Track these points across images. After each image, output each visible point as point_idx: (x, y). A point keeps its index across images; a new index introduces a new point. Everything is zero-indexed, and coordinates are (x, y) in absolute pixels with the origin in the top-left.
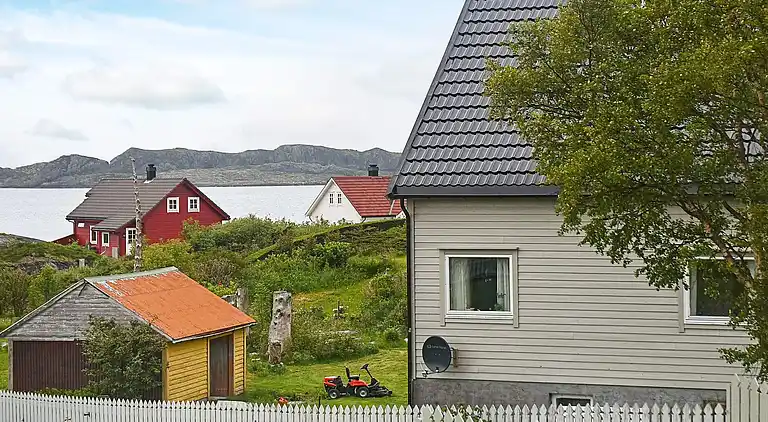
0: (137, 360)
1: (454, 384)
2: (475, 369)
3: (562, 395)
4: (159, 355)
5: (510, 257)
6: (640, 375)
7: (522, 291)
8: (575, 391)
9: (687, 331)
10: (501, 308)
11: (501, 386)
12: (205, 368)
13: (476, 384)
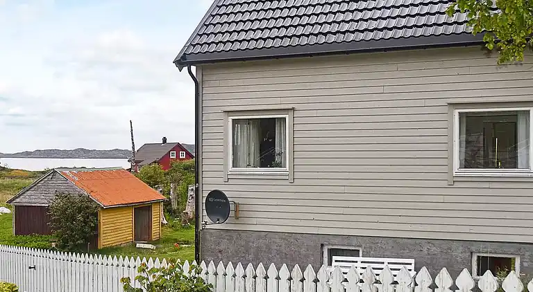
0: (80, 217)
1: (235, 235)
2: (254, 221)
3: (333, 245)
4: (96, 215)
5: (287, 116)
6: (408, 227)
7: (297, 148)
8: (346, 242)
9: (456, 183)
10: (279, 165)
11: (277, 236)
12: (132, 225)
13: (254, 235)
